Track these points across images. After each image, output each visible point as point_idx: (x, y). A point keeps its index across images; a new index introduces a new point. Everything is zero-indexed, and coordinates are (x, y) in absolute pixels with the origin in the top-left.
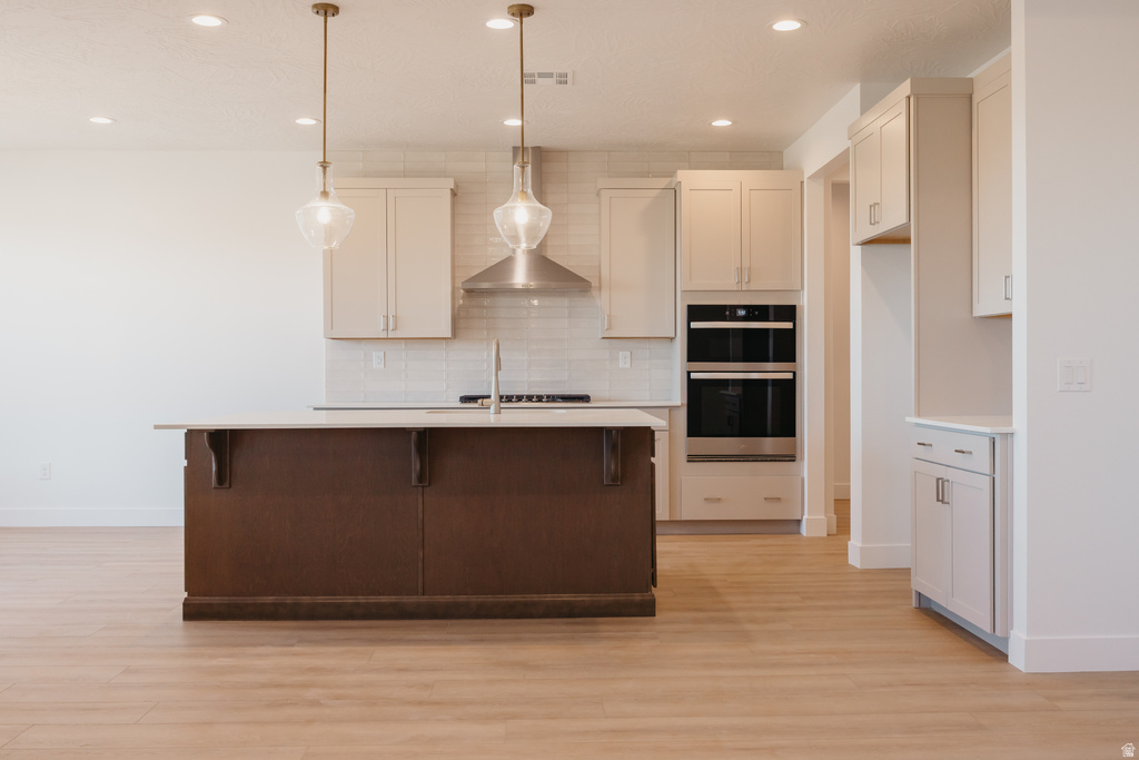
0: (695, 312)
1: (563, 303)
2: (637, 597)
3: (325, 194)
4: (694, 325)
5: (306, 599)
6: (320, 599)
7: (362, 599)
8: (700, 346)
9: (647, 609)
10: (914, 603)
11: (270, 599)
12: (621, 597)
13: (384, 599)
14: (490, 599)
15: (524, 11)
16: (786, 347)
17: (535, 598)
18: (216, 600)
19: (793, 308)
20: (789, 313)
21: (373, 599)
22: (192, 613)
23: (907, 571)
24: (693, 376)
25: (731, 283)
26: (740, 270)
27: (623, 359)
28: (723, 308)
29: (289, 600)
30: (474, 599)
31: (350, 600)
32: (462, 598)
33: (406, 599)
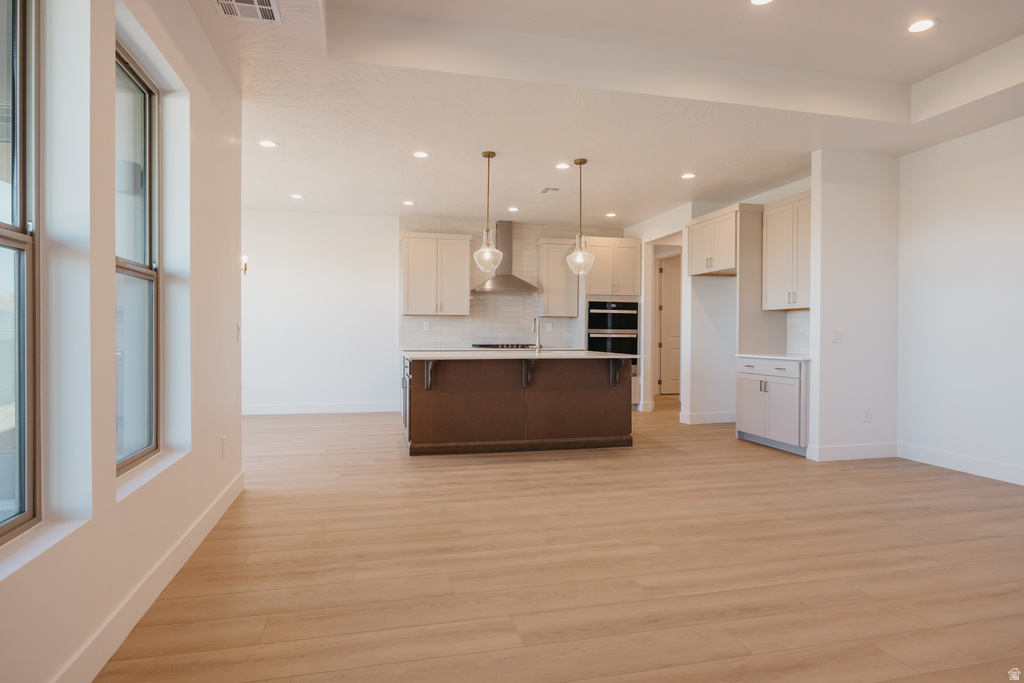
0: (592, 305)
1: (518, 299)
2: (624, 437)
3: (488, 245)
4: (592, 311)
5: (471, 443)
6: (478, 443)
7: (498, 443)
8: (595, 321)
9: (629, 443)
10: (737, 437)
11: (453, 444)
12: (618, 438)
13: (509, 442)
14: (558, 440)
15: (582, 162)
16: (632, 322)
17: (579, 439)
18: (427, 445)
19: (636, 304)
20: (634, 306)
21: (503, 443)
22: (414, 452)
23: (734, 424)
24: (591, 336)
25: (609, 291)
26: (613, 285)
27: (549, 327)
28: (605, 303)
29: (463, 444)
30: (550, 441)
31: (493, 443)
32: (546, 441)
33: (519, 442)
